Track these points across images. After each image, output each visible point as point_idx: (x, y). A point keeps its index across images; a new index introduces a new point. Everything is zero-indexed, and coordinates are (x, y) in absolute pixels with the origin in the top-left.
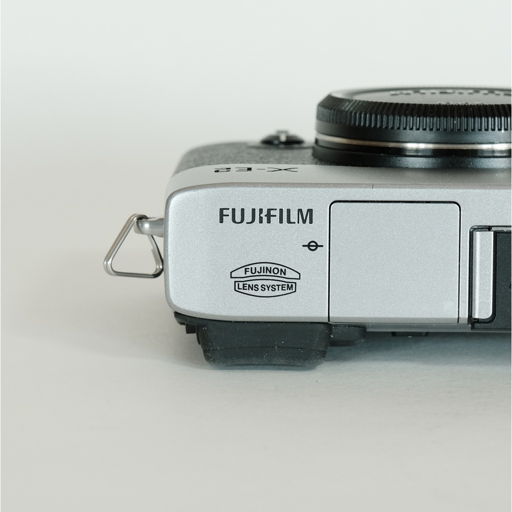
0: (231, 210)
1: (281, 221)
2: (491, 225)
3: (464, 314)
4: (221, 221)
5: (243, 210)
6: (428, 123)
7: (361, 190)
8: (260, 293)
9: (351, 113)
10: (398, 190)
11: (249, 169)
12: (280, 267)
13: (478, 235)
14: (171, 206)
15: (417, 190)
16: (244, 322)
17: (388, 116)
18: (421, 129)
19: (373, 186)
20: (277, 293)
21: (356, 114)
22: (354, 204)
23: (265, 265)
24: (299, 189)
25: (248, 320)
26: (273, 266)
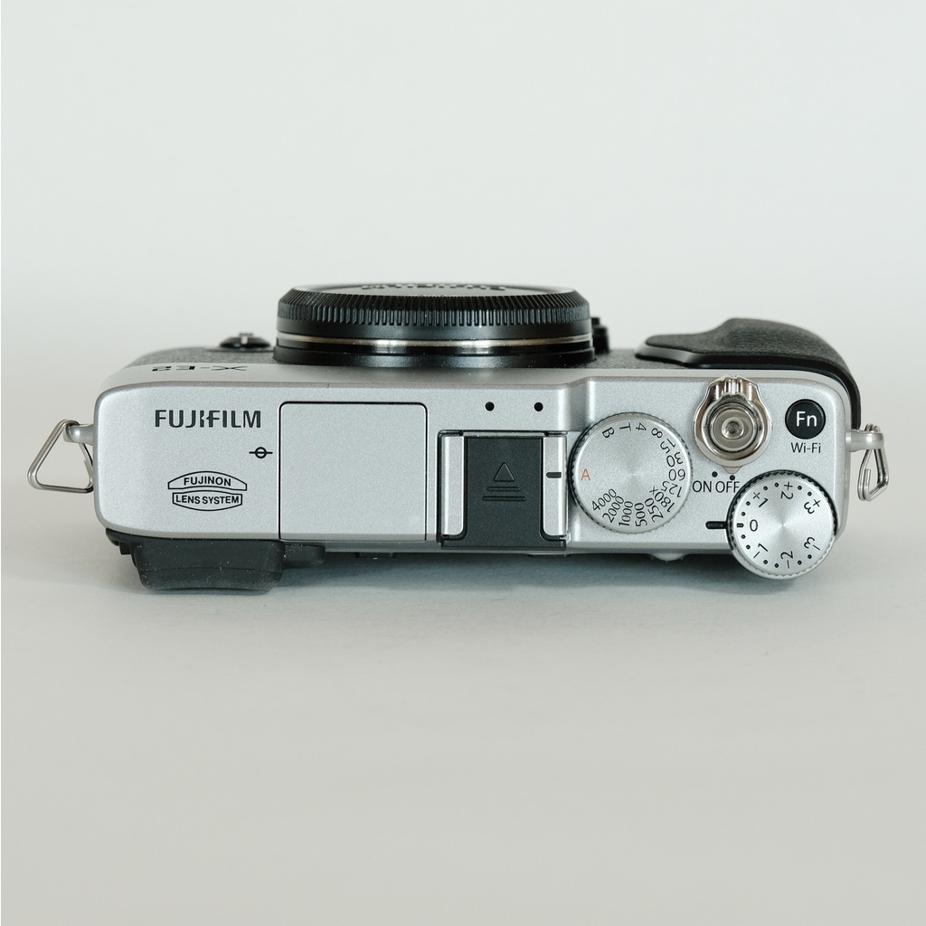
0: (168, 412)
1: (225, 425)
2: (461, 429)
3: (432, 530)
4: (157, 425)
5: (181, 412)
6: (396, 317)
7: (315, 390)
8: (201, 506)
9: (312, 306)
10: (356, 389)
11: (192, 368)
12: (224, 477)
13: (447, 440)
14: (100, 408)
15: (378, 390)
16: (184, 539)
17: (351, 310)
18: (388, 324)
19: (328, 385)
20: (220, 506)
21: (317, 307)
22: (307, 405)
23: (207, 475)
24: (245, 389)
25: (189, 537)
26: (216, 476)
